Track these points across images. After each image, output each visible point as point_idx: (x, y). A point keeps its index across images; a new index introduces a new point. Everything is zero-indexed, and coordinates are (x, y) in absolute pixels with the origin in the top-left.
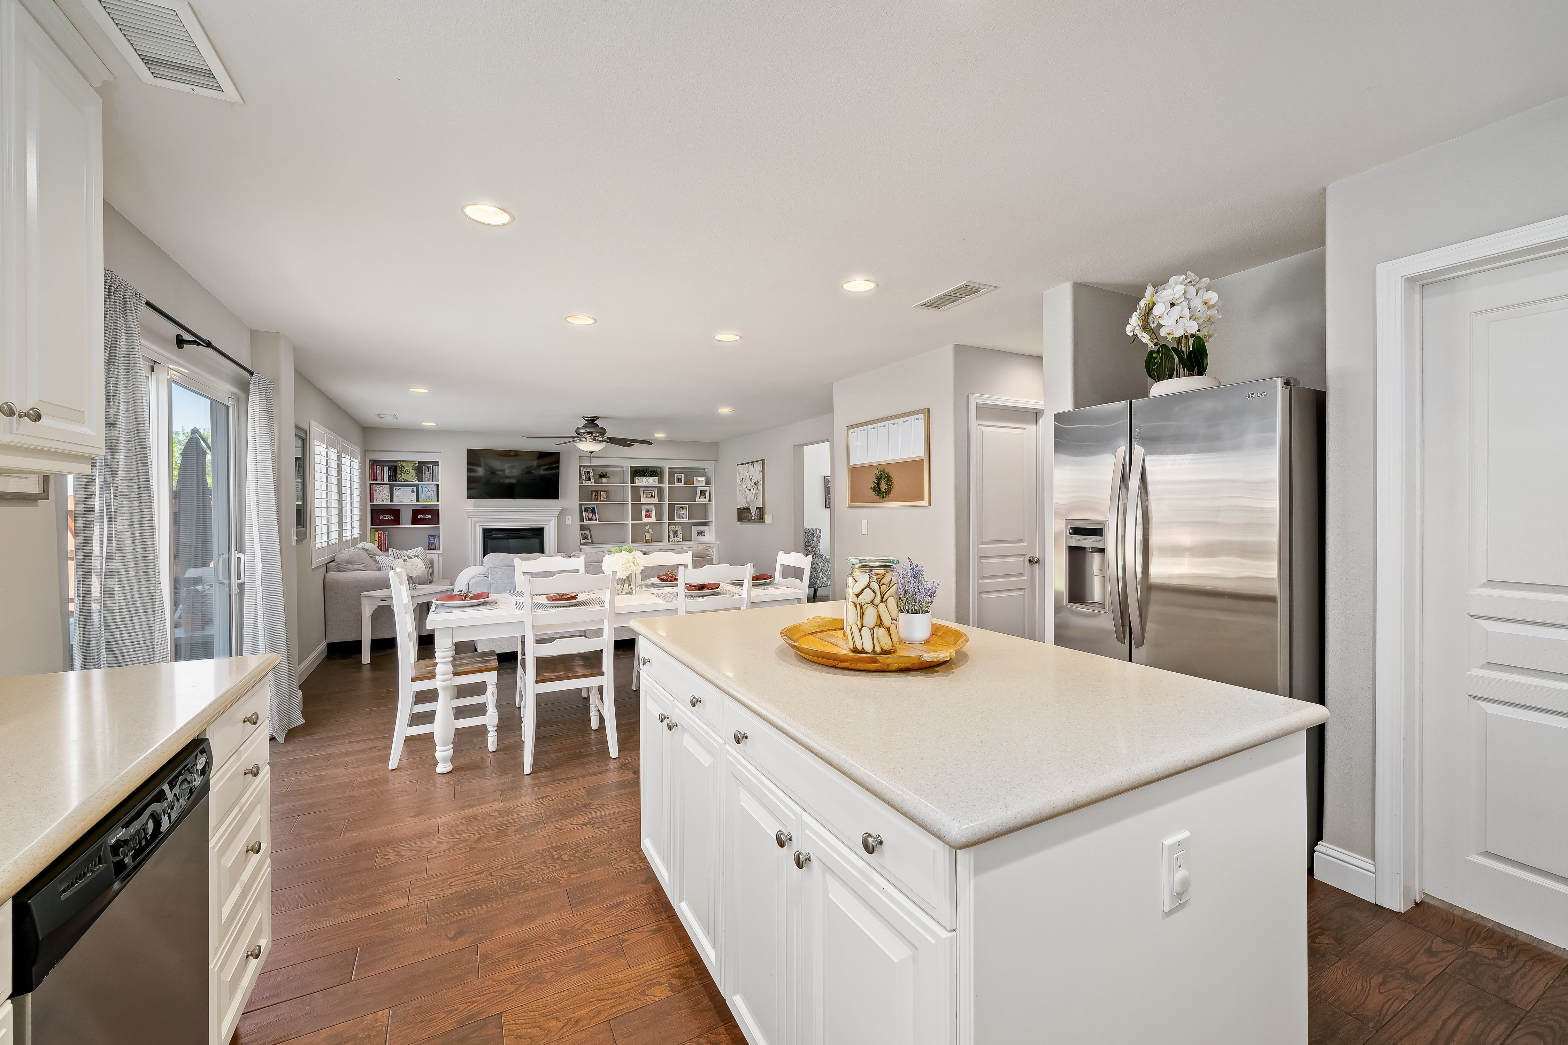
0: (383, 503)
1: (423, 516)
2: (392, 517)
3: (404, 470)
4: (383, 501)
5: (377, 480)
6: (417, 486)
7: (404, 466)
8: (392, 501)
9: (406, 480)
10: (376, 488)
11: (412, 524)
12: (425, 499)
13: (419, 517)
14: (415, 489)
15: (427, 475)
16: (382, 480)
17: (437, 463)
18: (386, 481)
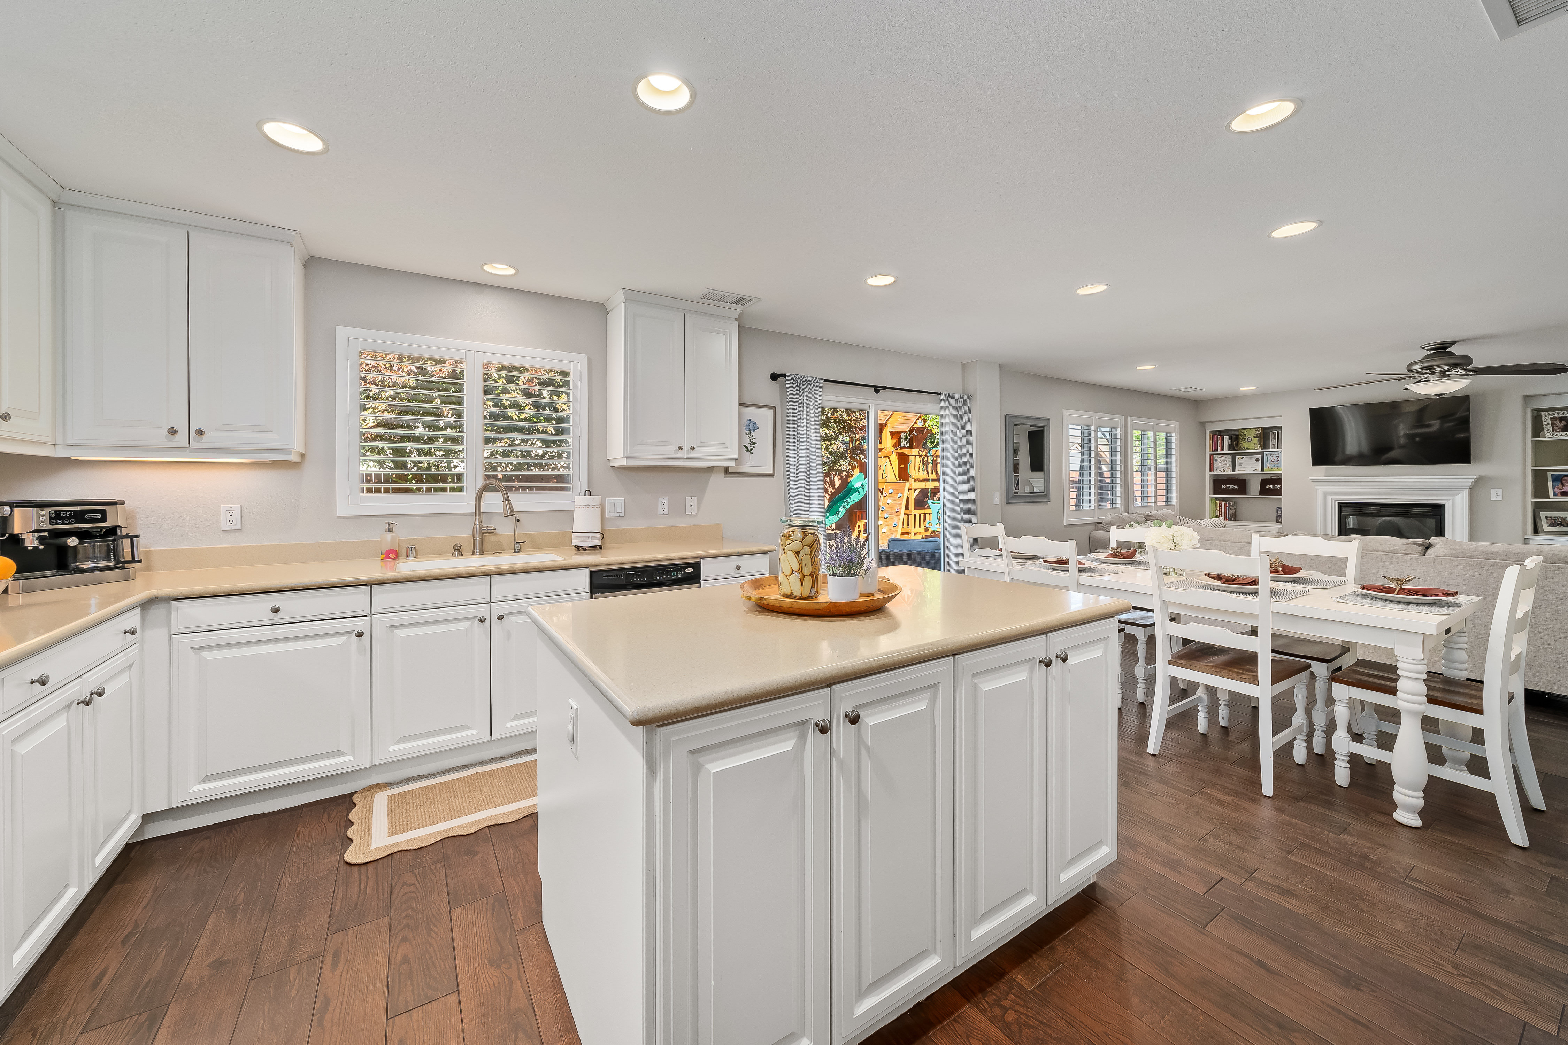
0: (1223, 473)
1: (1272, 487)
2: (1236, 487)
3: (1245, 439)
4: (1224, 470)
5: (1217, 451)
6: (1262, 454)
7: (1245, 435)
8: (1234, 470)
9: (1247, 449)
10: (1217, 458)
11: (1261, 494)
12: (1270, 468)
13: (1267, 487)
14: (1260, 457)
15: (1273, 441)
16: (1222, 450)
17: (1279, 428)
18: (1226, 451)
